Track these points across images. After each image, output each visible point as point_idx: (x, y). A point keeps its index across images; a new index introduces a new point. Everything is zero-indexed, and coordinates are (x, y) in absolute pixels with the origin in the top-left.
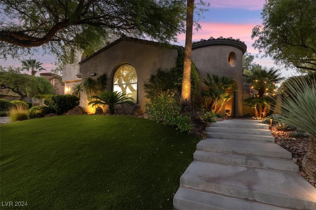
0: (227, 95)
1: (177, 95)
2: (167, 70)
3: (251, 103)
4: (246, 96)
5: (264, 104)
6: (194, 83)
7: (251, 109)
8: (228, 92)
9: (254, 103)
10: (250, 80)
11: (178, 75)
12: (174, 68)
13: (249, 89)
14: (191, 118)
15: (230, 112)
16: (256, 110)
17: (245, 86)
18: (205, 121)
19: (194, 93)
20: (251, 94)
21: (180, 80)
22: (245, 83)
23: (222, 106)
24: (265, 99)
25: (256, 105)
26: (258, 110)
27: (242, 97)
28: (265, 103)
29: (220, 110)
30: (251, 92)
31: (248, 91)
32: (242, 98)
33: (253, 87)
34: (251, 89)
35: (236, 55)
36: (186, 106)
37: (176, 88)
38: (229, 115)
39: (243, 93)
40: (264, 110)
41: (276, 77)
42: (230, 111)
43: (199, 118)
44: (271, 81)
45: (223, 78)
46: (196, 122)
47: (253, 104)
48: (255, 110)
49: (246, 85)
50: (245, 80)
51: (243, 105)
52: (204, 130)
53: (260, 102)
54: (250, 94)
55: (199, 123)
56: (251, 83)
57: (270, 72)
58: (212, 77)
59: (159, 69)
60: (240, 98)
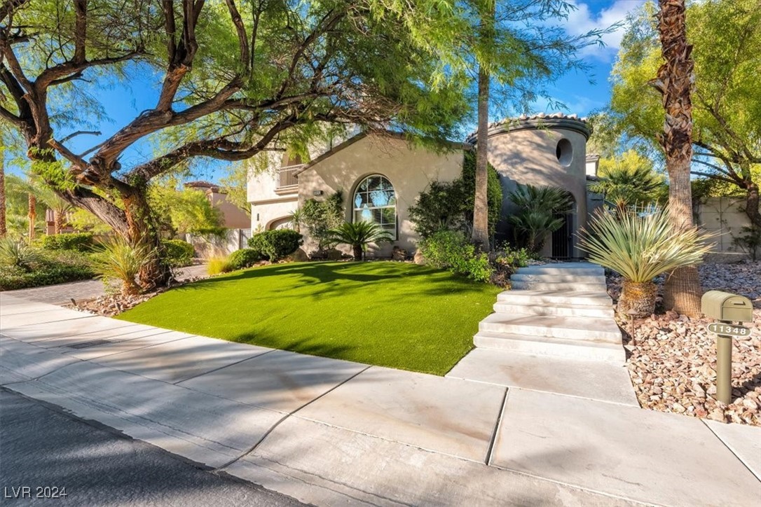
1: (464, 224)
2: (446, 185)
6: (493, 204)
11: (465, 193)
12: (459, 181)
14: (490, 261)
17: (592, 200)
18: (510, 265)
19: (493, 219)
21: (469, 201)
22: (592, 195)
35: (572, 145)
36: (481, 243)
37: (463, 214)
41: (648, 182)
43: (501, 261)
45: (545, 192)
46: (497, 268)
49: (593, 198)
52: (509, 278)
55: (501, 268)
57: (637, 173)
58: (525, 190)
59: (434, 184)
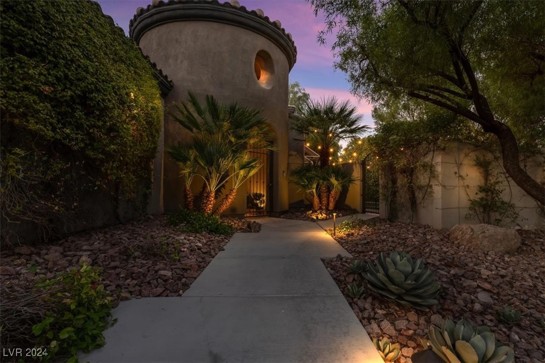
0: (246, 158)
3: (306, 181)
4: (296, 163)
5: (331, 183)
7: (306, 193)
8: (250, 152)
9: (310, 180)
10: (303, 127)
13: (302, 147)
15: (265, 198)
16: (315, 194)
17: (294, 139)
20: (305, 157)
22: (294, 134)
23: (234, 191)
24: (333, 172)
25: (315, 186)
26: (319, 196)
27: (288, 164)
28: (333, 181)
29: (230, 200)
30: (306, 154)
31: (301, 152)
32: (288, 168)
33: (308, 145)
34: (306, 148)
35: (274, 63)
38: (262, 206)
39: (290, 155)
40: (330, 197)
41: (353, 123)
42: (263, 196)
44: (342, 132)
45: (232, 110)
47: (309, 183)
48: (314, 196)
49: (296, 138)
50: (294, 126)
51: (289, 183)
53: (324, 179)
54: (303, 158)
56: (306, 133)
60: (282, 166)
